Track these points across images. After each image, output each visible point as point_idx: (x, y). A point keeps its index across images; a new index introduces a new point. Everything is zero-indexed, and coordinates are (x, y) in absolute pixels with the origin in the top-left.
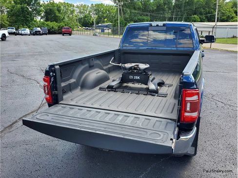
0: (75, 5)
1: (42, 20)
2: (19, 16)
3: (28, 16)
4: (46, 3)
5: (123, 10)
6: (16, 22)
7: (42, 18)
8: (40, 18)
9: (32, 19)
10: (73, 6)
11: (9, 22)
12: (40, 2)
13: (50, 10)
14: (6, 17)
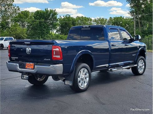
0: (93, 19)
1: (57, 33)
2: (36, 29)
3: (44, 29)
4: (63, 17)
5: (141, 23)
6: (33, 35)
7: (57, 32)
8: (55, 31)
9: (48, 33)
10: (91, 20)
11: (28, 35)
12: (57, 17)
13: (66, 23)
14: (25, 30)
